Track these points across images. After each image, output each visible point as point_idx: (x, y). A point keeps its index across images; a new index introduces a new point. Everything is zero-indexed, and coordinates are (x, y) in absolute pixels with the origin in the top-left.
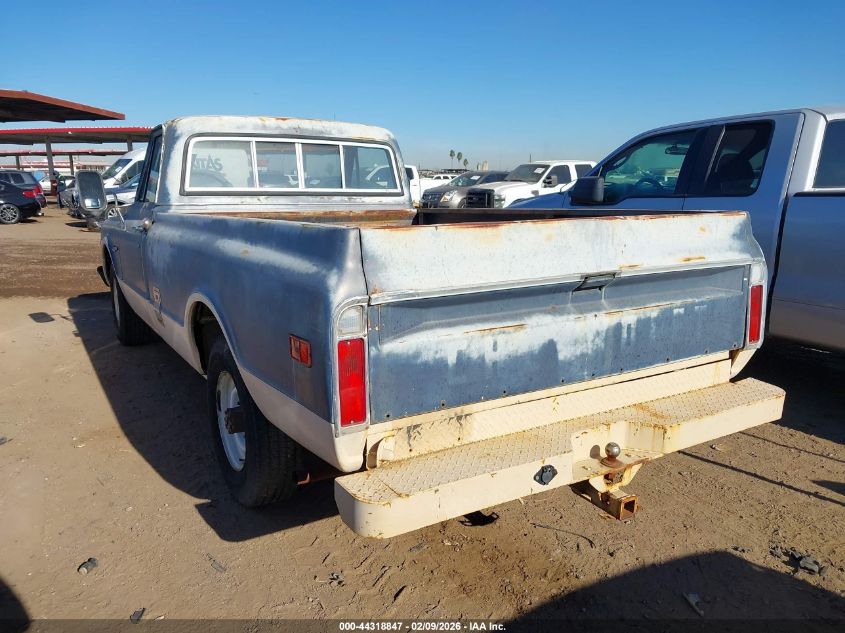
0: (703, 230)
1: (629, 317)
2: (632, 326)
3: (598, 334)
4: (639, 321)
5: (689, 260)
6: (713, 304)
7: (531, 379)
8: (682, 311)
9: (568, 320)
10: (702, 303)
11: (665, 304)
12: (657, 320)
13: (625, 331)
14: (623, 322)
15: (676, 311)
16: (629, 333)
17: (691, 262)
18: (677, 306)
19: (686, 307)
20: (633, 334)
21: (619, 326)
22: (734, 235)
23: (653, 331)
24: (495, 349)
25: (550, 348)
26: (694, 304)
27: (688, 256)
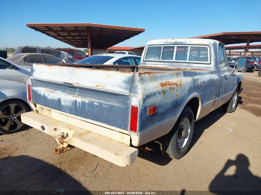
0: (108, 77)
1: (79, 100)
2: (80, 103)
3: (70, 101)
4: (82, 102)
5: (98, 86)
6: (111, 106)
7: (56, 107)
8: (97, 104)
9: (63, 94)
10: (106, 104)
11: (92, 100)
12: (88, 104)
13: (78, 103)
14: (77, 100)
15: (95, 103)
16: (79, 105)
17: (99, 87)
18: (96, 102)
19: (99, 103)
20: (80, 105)
21: (76, 101)
22: (124, 81)
23: (87, 107)
24: (49, 96)
25: (59, 100)
26: (102, 104)
27: (98, 85)
